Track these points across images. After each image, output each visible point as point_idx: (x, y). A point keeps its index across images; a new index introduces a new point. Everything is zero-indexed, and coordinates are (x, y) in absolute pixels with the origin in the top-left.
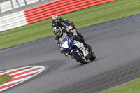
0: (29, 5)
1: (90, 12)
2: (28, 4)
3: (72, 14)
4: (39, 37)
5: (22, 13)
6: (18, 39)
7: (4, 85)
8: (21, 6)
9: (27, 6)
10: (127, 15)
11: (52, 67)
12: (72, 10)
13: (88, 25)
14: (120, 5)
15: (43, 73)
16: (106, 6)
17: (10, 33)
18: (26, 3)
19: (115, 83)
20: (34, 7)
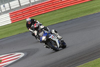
1: (56, 14)
2: (12, 8)
3: (43, 15)
4: (20, 32)
5: (8, 15)
6: (5, 34)
8: (7, 10)
9: (11, 10)
10: (83, 16)
11: (29, 54)
12: (43, 12)
13: (55, 23)
14: (77, 8)
15: (23, 58)
16: (67, 9)
18: (10, 8)
19: (76, 64)
20: (16, 10)
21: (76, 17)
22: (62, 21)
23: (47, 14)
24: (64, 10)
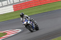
0: (15, 3)
1: (41, 7)
5: (12, 6)
7: (3, 37)
8: (11, 3)
9: (14, 3)
13: (41, 12)
15: (20, 32)
16: (48, 5)
17: (6, 15)
20: (17, 4)
21: (54, 10)
22: (45, 12)
23: (36, 7)
24: (47, 5)
